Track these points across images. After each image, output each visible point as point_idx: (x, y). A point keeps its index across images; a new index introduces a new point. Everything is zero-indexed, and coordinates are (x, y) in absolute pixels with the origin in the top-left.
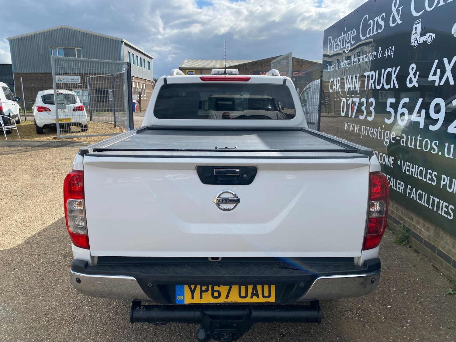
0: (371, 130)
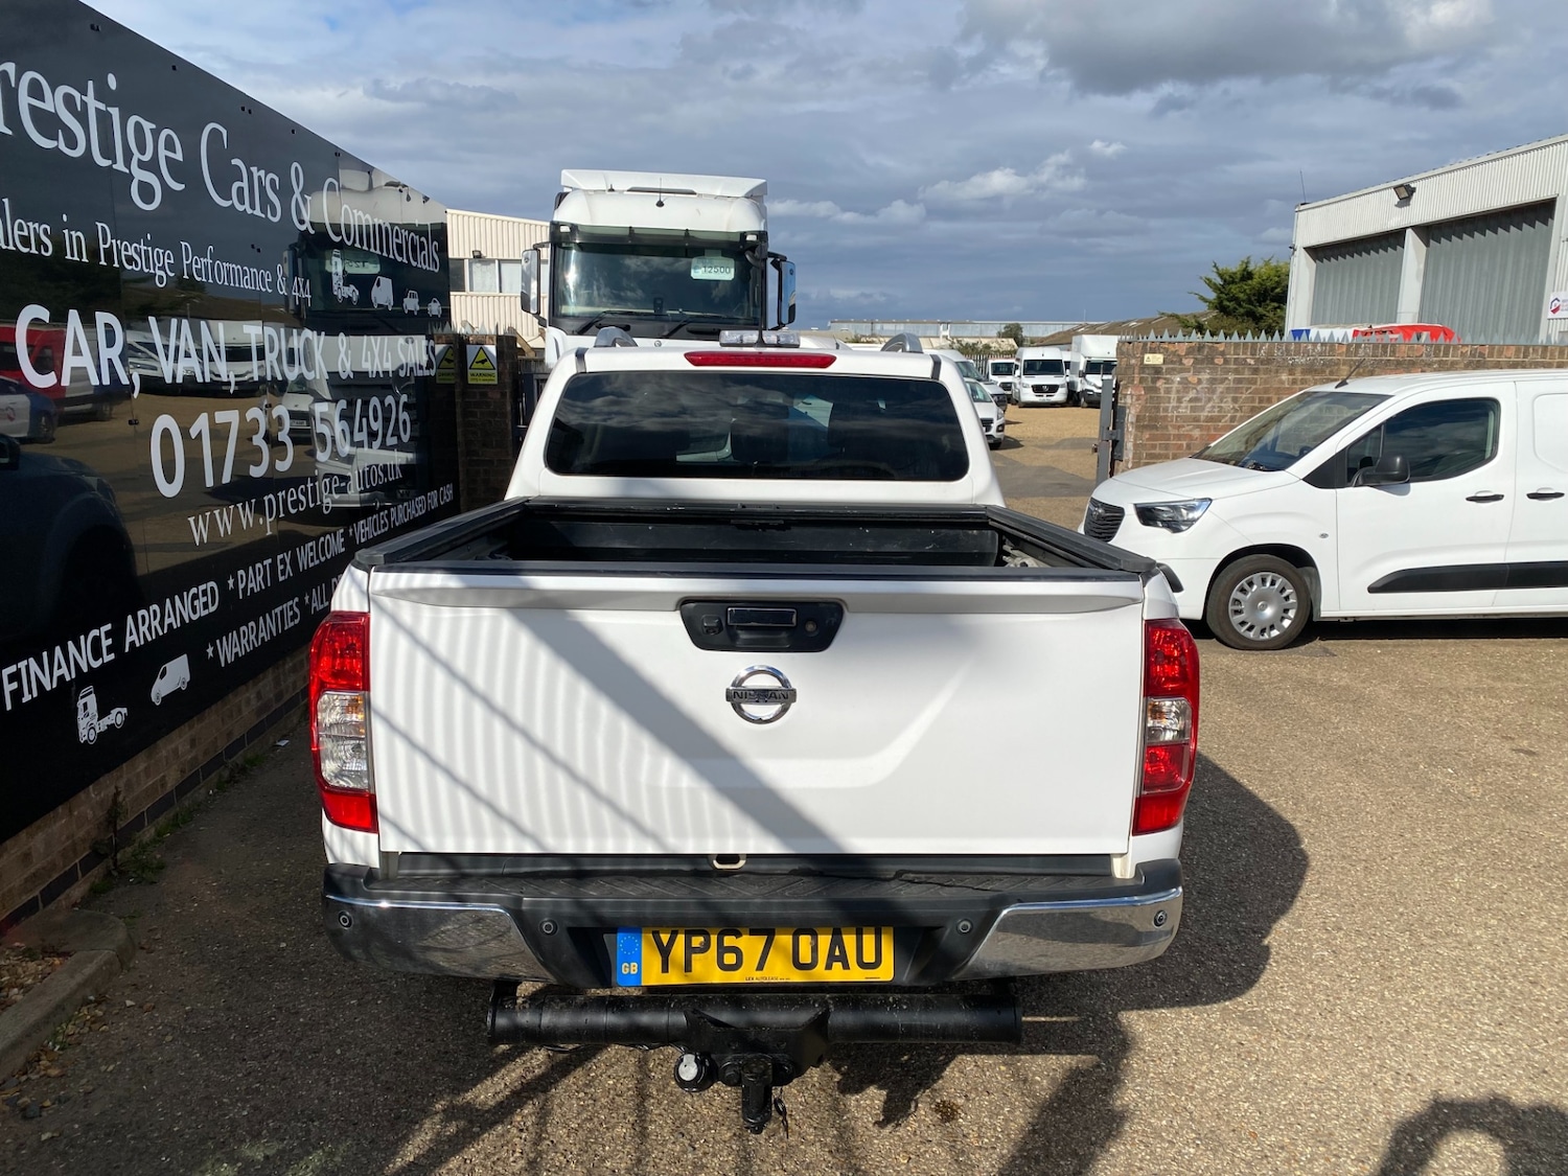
0: (292, 496)
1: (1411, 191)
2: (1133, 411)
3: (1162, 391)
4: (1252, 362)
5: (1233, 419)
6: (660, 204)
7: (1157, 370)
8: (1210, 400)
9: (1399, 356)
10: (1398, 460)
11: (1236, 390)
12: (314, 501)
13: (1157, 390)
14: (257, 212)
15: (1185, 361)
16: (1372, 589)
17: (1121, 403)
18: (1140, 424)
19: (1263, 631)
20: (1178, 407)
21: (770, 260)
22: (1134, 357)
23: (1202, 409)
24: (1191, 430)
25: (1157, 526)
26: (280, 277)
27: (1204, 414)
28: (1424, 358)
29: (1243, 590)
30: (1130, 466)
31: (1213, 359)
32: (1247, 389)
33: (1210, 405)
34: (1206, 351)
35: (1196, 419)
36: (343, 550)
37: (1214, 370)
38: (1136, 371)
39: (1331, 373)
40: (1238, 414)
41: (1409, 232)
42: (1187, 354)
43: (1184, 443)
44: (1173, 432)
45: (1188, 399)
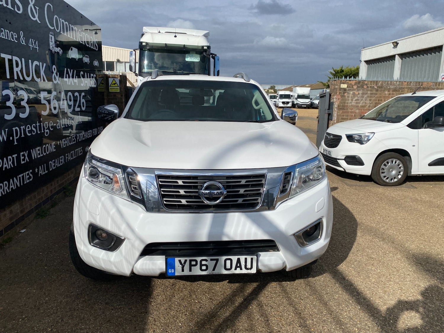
0: (29, 128)
1: (397, 44)
2: (337, 103)
3: (346, 97)
4: (376, 87)
5: (369, 106)
6: (175, 36)
7: (345, 90)
8: (362, 100)
9: (424, 86)
10: (441, 119)
11: (371, 97)
12: (40, 130)
13: (345, 96)
14: (9, 6)
15: (354, 87)
16: (430, 165)
17: (332, 101)
18: (339, 108)
19: (391, 179)
20: (352, 102)
21: (211, 56)
22: (337, 85)
23: (360, 103)
24: (356, 110)
25: (355, 142)
26: (22, 37)
27: (360, 105)
28: (432, 87)
29: (385, 165)
30: (335, 122)
31: (363, 86)
32: (374, 96)
33: (362, 102)
34: (361, 83)
35: (358, 107)
36: (55, 150)
37: (363, 90)
38: (338, 90)
39: (402, 91)
40: (371, 105)
41: (397, 56)
42: (355, 84)
43: (353, 114)
44: (350, 111)
45: (355, 100)
